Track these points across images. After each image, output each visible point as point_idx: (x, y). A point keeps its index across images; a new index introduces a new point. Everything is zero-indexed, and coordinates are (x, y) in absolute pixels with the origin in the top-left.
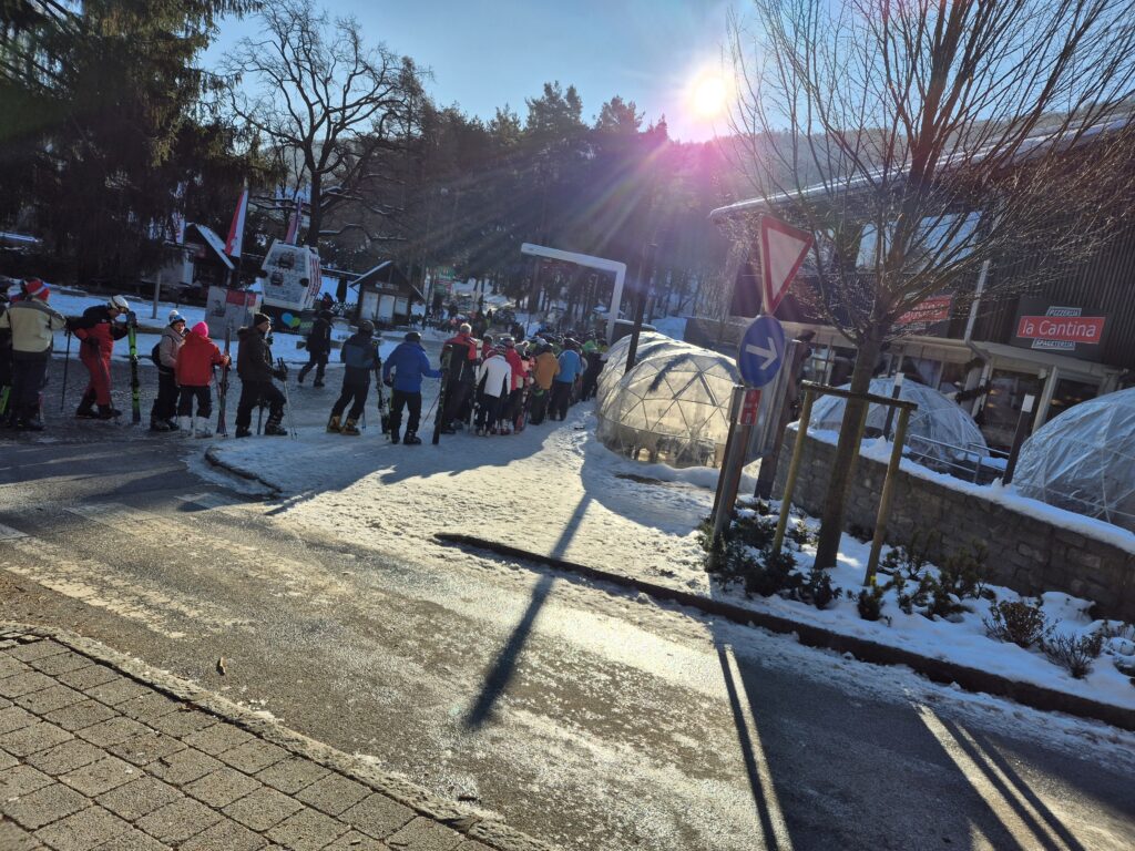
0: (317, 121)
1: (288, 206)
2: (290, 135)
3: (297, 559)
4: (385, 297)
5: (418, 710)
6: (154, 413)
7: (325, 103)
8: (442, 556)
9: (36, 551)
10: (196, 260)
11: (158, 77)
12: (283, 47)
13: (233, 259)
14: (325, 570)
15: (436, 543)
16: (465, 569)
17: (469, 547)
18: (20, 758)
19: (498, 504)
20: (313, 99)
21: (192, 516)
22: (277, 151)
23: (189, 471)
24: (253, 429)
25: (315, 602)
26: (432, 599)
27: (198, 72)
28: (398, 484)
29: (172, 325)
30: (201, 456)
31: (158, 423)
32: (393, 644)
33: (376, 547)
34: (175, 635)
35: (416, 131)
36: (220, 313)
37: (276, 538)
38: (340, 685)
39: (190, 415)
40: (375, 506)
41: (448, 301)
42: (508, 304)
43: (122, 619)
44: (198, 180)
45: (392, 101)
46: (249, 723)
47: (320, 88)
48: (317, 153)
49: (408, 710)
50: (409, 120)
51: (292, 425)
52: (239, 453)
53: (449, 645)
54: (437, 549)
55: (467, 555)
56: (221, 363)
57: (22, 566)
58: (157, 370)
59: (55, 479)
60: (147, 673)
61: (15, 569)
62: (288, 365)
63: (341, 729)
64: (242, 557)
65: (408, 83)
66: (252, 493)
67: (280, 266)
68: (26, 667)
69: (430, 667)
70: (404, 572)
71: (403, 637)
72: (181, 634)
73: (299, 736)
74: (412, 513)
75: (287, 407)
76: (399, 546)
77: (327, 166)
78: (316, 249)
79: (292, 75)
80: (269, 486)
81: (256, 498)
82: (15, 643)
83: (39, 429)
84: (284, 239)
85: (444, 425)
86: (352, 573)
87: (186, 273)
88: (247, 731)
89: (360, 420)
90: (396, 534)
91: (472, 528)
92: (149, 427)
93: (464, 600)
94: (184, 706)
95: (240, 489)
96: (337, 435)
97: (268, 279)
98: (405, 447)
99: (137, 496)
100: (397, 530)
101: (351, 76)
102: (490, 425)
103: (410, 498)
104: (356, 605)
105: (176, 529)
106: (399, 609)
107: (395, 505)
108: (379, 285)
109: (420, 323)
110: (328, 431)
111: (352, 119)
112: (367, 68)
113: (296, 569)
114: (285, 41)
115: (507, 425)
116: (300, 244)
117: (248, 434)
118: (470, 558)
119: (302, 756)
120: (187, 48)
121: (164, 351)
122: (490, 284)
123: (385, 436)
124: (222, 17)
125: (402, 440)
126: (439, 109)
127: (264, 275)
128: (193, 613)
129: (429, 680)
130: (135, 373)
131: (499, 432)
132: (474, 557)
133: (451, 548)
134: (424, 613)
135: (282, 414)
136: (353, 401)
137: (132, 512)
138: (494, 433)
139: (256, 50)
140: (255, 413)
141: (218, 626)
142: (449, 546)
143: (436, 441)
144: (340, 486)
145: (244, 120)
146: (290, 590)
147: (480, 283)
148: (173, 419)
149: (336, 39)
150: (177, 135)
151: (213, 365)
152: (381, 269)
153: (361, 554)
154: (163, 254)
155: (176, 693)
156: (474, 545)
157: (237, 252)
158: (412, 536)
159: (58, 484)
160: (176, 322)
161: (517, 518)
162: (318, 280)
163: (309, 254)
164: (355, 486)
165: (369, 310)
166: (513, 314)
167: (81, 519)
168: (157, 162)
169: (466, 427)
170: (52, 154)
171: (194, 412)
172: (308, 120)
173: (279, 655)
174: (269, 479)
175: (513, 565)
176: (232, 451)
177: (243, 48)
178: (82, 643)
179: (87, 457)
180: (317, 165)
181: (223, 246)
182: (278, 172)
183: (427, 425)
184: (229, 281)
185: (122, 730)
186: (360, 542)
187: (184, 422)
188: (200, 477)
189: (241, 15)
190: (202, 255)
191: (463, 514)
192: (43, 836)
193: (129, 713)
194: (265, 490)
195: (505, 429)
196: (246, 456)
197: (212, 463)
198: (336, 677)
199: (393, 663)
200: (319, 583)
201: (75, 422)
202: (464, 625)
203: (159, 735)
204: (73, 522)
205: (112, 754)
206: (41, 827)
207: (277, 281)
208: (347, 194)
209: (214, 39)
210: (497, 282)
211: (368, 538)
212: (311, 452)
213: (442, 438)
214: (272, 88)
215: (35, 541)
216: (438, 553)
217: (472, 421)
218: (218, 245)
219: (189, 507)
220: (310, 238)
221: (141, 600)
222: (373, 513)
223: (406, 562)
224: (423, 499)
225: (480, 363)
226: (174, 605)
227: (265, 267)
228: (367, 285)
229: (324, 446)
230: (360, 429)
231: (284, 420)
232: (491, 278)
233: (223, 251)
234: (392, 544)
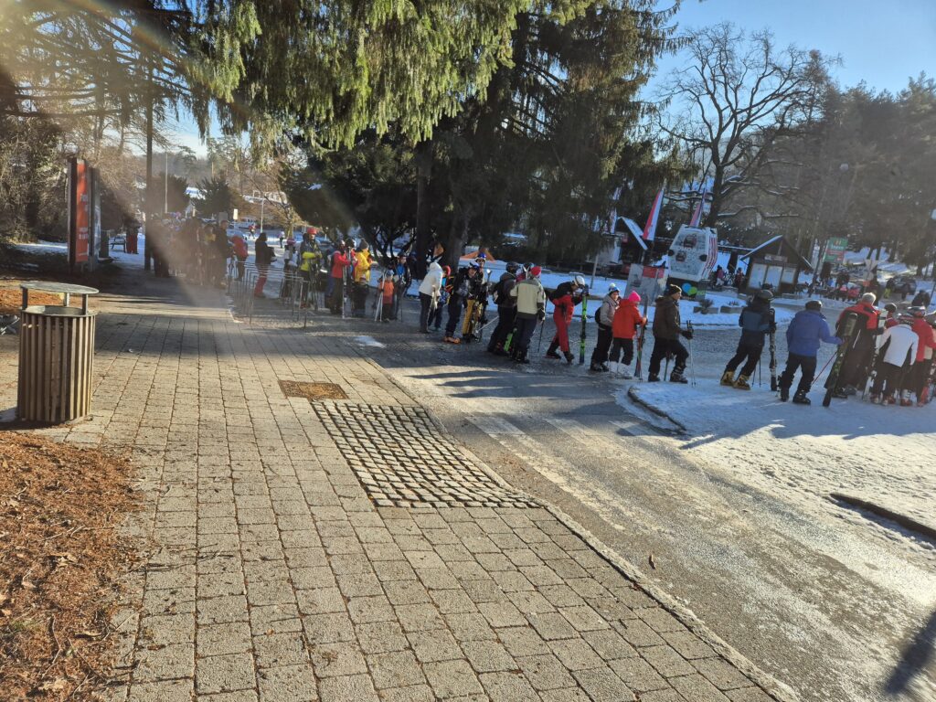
0: (725, 123)
1: (692, 198)
2: (701, 139)
3: (703, 488)
4: (771, 268)
5: (826, 657)
6: (593, 358)
7: (734, 107)
8: (841, 517)
9: (530, 445)
10: (622, 245)
11: (612, 112)
12: (703, 68)
13: (647, 242)
14: (726, 503)
15: (833, 502)
16: (867, 535)
17: (869, 513)
18: (535, 587)
19: (902, 476)
20: (723, 104)
21: (623, 439)
22: (690, 152)
23: (617, 403)
24: (660, 376)
25: (721, 529)
26: (835, 556)
27: (638, 103)
28: (791, 439)
29: (610, 294)
30: (625, 393)
31: (595, 366)
32: (798, 587)
33: (770, 492)
34: (618, 527)
35: (817, 115)
36: (637, 284)
37: (684, 467)
38: (748, 609)
39: (617, 362)
40: (768, 456)
41: (837, 270)
42: (907, 271)
43: (583, 506)
44: (630, 185)
45: (796, 93)
46: (680, 615)
47: (731, 96)
48: (722, 150)
49: (818, 655)
50: (811, 107)
51: (692, 376)
52: (652, 394)
53: (857, 606)
54: (835, 509)
55: (868, 522)
56: (640, 322)
57: (524, 453)
58: (597, 326)
59: (537, 398)
60: (605, 551)
61: (520, 455)
62: (694, 327)
63: (755, 649)
64: (659, 477)
65: (815, 73)
66: (663, 427)
67: (685, 246)
68: (533, 524)
69: (837, 621)
70: (802, 523)
71: (806, 584)
72: (621, 528)
73: (724, 643)
74: (805, 469)
75: (689, 362)
76: (795, 496)
77: (730, 160)
78: (715, 230)
79: (708, 89)
80: (676, 423)
81: (667, 433)
82: (526, 506)
83: (527, 362)
84: (689, 223)
85: (836, 388)
86: (751, 512)
87: (614, 255)
88: (681, 622)
89: (752, 377)
90: (790, 485)
91: (873, 495)
92: (589, 368)
93: (869, 565)
94: (632, 585)
95: (655, 423)
96: (729, 388)
97: (674, 257)
98: (794, 406)
99: (586, 416)
100: (792, 482)
101: (760, 79)
102: (888, 393)
103: (802, 454)
104: (758, 542)
105: (612, 446)
106: (799, 556)
107: (788, 458)
108: (768, 258)
109: (806, 291)
110: (721, 384)
111: (757, 116)
112: (775, 68)
113: (703, 497)
114: (705, 62)
115: (909, 396)
116: (702, 227)
117: (658, 380)
118: (871, 525)
119: (727, 660)
120: (633, 87)
121: (603, 314)
122: (887, 251)
123: (775, 393)
124: (661, 57)
125: (791, 399)
126: (843, 90)
127: (671, 253)
128: (629, 514)
129: (836, 633)
130: (584, 328)
131: (898, 402)
132: (876, 525)
133: (850, 511)
134: (827, 566)
135: (685, 366)
136: (746, 359)
137: (583, 428)
138: (892, 402)
139: (681, 76)
140: (663, 363)
141: (646, 529)
142: (848, 508)
143: (826, 403)
144: (737, 434)
145: (668, 134)
146: (699, 513)
147: (875, 252)
148: (605, 363)
149: (749, 50)
150: (621, 154)
151: (635, 324)
152: (771, 244)
153: (758, 497)
154: (601, 242)
155: (626, 572)
156: (875, 513)
157: (651, 237)
158: (806, 491)
159: (541, 402)
160: (613, 292)
161: (927, 495)
162: (714, 255)
163: (709, 234)
164: (749, 437)
165: (756, 280)
166: (913, 282)
167: (553, 428)
168: (605, 176)
169: (859, 393)
170: (540, 178)
171: (621, 359)
172: (718, 124)
173: (695, 566)
174: (676, 418)
175: (924, 543)
176: (646, 391)
177: (671, 78)
178: (564, 517)
179: (553, 385)
180: (721, 160)
181: (642, 234)
182: (690, 171)
183: (818, 388)
184: (643, 259)
185: (593, 589)
186: (755, 486)
187: (613, 366)
188: (624, 409)
189: (675, 52)
190: (625, 240)
191: (861, 479)
192: (552, 647)
193: (596, 577)
194: (673, 427)
195: (906, 400)
196: (657, 397)
197: (633, 399)
198: (746, 601)
199: (798, 605)
200: (723, 513)
201: (546, 360)
202: (870, 590)
203: (618, 602)
204: (548, 429)
205: (588, 604)
206: (550, 640)
207: (681, 258)
208: (746, 181)
209: (653, 76)
210: (894, 250)
211: (763, 483)
212: (708, 400)
213: (833, 401)
214: (691, 104)
215: (529, 439)
216: (836, 512)
217: (867, 389)
218: (637, 231)
219: (622, 433)
220: (709, 221)
221: (594, 494)
222: (767, 461)
223: (802, 513)
224: (816, 457)
225: (881, 331)
226: (615, 504)
227: (672, 247)
228: (756, 258)
229: (719, 396)
230: (751, 385)
231: (686, 371)
232: (888, 247)
233: (641, 237)
234: (787, 493)
